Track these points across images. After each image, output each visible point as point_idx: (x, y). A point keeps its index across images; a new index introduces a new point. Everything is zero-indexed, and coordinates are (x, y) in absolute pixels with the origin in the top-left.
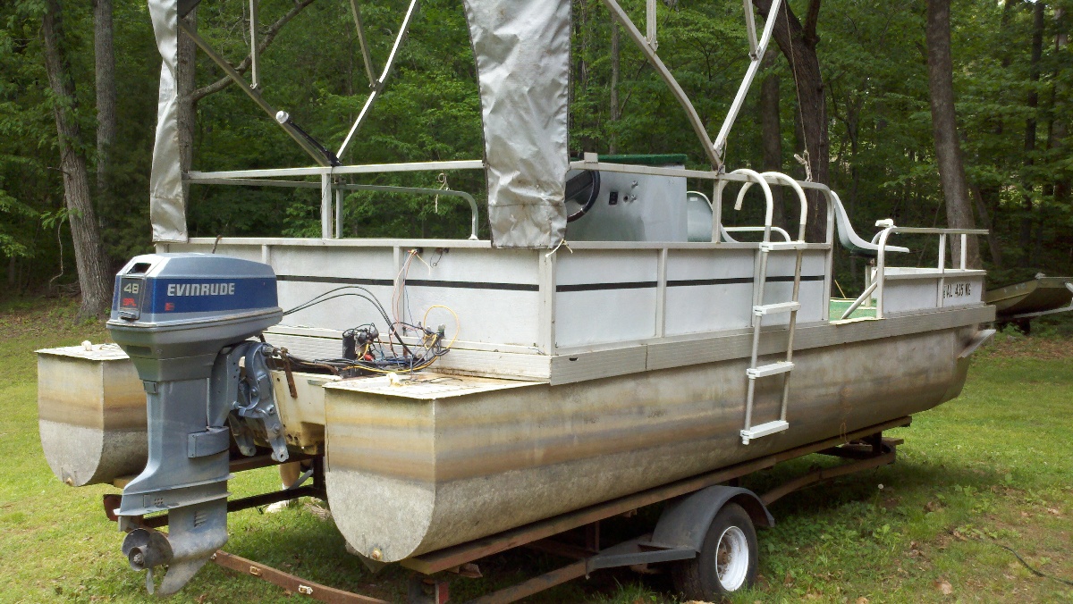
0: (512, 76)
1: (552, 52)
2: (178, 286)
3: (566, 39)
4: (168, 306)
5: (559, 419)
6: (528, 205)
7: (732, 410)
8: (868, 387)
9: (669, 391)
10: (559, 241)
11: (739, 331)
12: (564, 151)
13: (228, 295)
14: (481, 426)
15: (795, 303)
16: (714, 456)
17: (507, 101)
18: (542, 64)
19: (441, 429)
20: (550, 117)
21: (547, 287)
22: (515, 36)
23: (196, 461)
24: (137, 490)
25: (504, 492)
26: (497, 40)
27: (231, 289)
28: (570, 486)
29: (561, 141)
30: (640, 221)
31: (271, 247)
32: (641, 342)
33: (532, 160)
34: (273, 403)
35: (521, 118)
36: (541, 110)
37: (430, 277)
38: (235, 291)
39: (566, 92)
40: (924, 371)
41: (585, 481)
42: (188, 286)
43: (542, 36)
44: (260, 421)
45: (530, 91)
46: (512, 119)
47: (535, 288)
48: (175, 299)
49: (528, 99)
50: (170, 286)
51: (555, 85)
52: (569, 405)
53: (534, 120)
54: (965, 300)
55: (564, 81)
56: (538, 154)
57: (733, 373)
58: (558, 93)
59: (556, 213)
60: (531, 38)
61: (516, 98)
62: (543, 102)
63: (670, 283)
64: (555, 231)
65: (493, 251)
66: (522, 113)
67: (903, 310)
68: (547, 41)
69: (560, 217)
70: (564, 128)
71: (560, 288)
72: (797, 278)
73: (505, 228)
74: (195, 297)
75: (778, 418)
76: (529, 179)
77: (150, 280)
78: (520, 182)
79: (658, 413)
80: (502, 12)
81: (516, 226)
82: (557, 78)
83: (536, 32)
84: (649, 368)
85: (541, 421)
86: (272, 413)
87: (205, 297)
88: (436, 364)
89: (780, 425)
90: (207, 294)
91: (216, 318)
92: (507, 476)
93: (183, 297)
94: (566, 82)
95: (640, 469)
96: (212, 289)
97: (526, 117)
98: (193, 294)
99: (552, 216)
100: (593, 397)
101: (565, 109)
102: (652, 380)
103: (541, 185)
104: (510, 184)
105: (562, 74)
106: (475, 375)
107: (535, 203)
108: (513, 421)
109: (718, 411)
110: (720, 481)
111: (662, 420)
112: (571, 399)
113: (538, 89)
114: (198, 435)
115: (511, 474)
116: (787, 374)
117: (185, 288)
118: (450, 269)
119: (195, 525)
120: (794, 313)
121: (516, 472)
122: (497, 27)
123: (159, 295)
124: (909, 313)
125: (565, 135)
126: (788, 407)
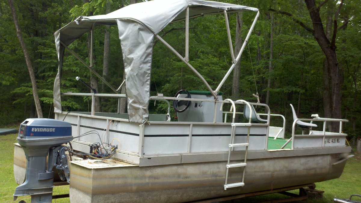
0: (132, 70)
1: (145, 63)
2: (36, 128)
3: (150, 59)
4: (32, 134)
5: (144, 177)
6: (137, 109)
7: (220, 178)
8: (285, 173)
9: (192, 171)
10: (145, 121)
11: (224, 152)
12: (149, 93)
13: (52, 132)
14: (111, 178)
15: (247, 144)
16: (213, 193)
17: (130, 77)
18: (141, 66)
19: (94, 178)
20: (144, 83)
21: (141, 135)
22: (133, 58)
23: (40, 181)
24: (21, 188)
25: (120, 199)
26: (128, 59)
27: (54, 130)
28: (148, 199)
29: (147, 90)
30: (203, 113)
31: (80, 117)
32: (179, 154)
33: (137, 96)
34: (68, 165)
35: (134, 83)
36: (140, 80)
37: (115, 130)
38: (55, 131)
39: (150, 75)
40: (315, 169)
41: (155, 198)
42: (39, 129)
43: (141, 58)
44: (63, 170)
45: (136, 75)
46: (132, 83)
47: (138, 135)
48: (34, 132)
49: (136, 77)
50: (33, 128)
51: (145, 73)
52: (148, 173)
53: (138, 83)
54: (336, 144)
55: (149, 72)
56: (139, 94)
57: (221, 166)
58: (147, 75)
59: (145, 112)
60: (137, 58)
61: (133, 77)
62: (141, 78)
63: (193, 135)
64: (144, 118)
65: (129, 123)
66: (134, 81)
67: (304, 147)
68: (142, 60)
69: (146, 114)
70: (149, 86)
71: (145, 136)
72: (248, 135)
73: (132, 116)
74: (41, 132)
75: (241, 182)
76: (137, 101)
77: (27, 126)
78: (134, 102)
79: (186, 177)
80: (129, 50)
81: (134, 115)
82: (146, 71)
83: (139, 57)
84: (182, 163)
85: (136, 178)
86: (67, 168)
87: (44, 132)
88: (113, 156)
89: (242, 184)
90: (45, 131)
91: (47, 138)
92: (121, 194)
93: (37, 132)
94: (150, 72)
95: (179, 195)
96: (47, 130)
97: (136, 83)
98: (40, 131)
99: (143, 113)
100: (158, 171)
101: (149, 80)
102: (185, 167)
103: (140, 103)
104: (131, 102)
105: (148, 70)
106: (122, 161)
107: (139, 109)
108: (124, 177)
109: (214, 178)
110: (218, 201)
111: (189, 180)
112: (149, 171)
113: (139, 74)
114: (41, 173)
115: (122, 194)
116: (245, 167)
117: (38, 129)
118: (120, 127)
119: (40, 201)
120: (247, 147)
121: (125, 193)
122: (128, 55)
123: (29, 131)
124: (307, 148)
125: (149, 88)
126: (245, 178)
